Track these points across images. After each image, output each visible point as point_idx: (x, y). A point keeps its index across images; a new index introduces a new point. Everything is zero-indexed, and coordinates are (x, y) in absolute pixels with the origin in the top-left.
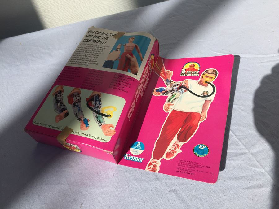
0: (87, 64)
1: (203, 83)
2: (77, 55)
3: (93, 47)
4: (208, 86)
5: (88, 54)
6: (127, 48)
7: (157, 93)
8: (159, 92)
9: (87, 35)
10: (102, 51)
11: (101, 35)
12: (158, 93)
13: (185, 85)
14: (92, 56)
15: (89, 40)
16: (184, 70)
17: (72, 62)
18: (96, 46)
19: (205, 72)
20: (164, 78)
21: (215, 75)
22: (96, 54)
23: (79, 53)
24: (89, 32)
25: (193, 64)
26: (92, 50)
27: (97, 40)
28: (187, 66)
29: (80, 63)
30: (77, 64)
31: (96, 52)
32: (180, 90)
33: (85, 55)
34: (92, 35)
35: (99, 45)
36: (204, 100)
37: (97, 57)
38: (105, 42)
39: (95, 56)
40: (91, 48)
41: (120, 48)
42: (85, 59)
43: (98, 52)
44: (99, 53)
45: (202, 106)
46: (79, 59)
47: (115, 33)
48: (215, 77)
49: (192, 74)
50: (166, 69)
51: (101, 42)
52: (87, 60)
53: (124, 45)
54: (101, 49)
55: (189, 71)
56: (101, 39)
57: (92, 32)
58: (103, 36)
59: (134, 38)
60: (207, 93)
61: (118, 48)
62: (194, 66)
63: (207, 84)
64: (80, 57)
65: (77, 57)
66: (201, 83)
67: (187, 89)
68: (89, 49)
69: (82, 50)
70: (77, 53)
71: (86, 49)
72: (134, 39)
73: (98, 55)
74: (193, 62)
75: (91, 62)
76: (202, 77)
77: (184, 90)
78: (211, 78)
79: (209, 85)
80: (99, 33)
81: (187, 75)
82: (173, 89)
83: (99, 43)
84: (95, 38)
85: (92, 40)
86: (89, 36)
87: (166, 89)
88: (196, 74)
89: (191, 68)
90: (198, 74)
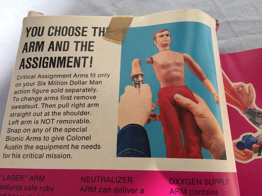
0: (65, 152)
2: (20, 119)
3: (58, 83)
5: (54, 113)
6: (163, 71)
7: (244, 154)
8: (247, 150)
9: (26, 44)
10: (91, 94)
11: (67, 38)
12: (247, 153)
14: (68, 118)
15: (38, 62)
17: (15, 152)
18: (68, 80)
22: (81, 109)
23: (24, 111)
24: (28, 32)
26: (59, 95)
27: (64, 58)
29: (39, 152)
30: (32, 156)
31: (78, 102)
33: (44, 118)
34: (43, 43)
35: (75, 75)
37: (86, 117)
38: (88, 61)
39: (79, 117)
40: (54, 87)
41: (142, 75)
42: (51, 134)
43: (82, 101)
44: (87, 102)
46: (32, 135)
47: (104, 22)
50: (233, 81)
51: (77, 63)
52: (59, 134)
53: (148, 62)
54: (88, 86)
56: (72, 53)
57: (39, 31)
58: (75, 38)
59: (166, 32)
61: (137, 76)
64: (33, 126)
65: (22, 127)
68: (50, 95)
69: (30, 99)
70: (19, 115)
71: (39, 95)
72: (169, 38)
73: (86, 109)
75: (75, 143)
80: (59, 31)
83: (71, 67)
84: (53, 50)
85: (46, 59)
86: (35, 46)
87: (259, 136)
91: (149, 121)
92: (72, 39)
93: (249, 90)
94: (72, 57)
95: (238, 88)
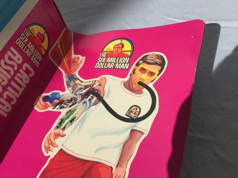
1: (134, 86)
4: (142, 93)
7: (44, 105)
13: (98, 88)
16: (104, 55)
19: (141, 59)
20: (66, 70)
21: (160, 68)
25: (121, 44)
28: (110, 47)
32: (87, 100)
36: (128, 129)
45: (122, 146)
48: (160, 72)
49: (115, 63)
55: (112, 58)
60: (138, 110)
62: (123, 46)
63: (141, 87)
66: (128, 86)
67: (101, 99)
74: (122, 38)
76: (134, 72)
77: (95, 98)
78: (152, 74)
79: (145, 90)
82: (75, 96)
88: (123, 64)
89: (117, 51)
90: (126, 64)
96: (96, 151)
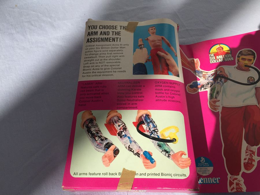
0: (110, 73)
1: (243, 68)
2: (89, 62)
3: (105, 48)
4: (250, 70)
5: (104, 59)
6: (153, 43)
7: (193, 90)
8: (194, 88)
9: (89, 33)
10: (121, 52)
11: (108, 30)
12: (194, 90)
13: (221, 73)
14: (111, 61)
15: (96, 40)
16: (213, 55)
17: (88, 74)
18: (110, 47)
19: (239, 53)
21: (253, 56)
22: (116, 58)
23: (91, 59)
24: (89, 27)
25: (221, 47)
26: (106, 52)
27: (108, 38)
28: (214, 49)
29: (99, 74)
30: (96, 75)
31: (115, 55)
32: (219, 81)
33: (100, 61)
34: (97, 32)
35: (113, 45)
36: (253, 88)
37: (119, 61)
38: (119, 39)
39: (116, 61)
40: (104, 50)
41: (143, 45)
42: (104, 67)
43: (117, 55)
44: (119, 55)
45: (255, 96)
46: (95, 68)
47: (125, 24)
48: (254, 58)
49: (224, 59)
50: (189, 58)
51: (114, 40)
52: (107, 67)
53: (146, 40)
54: (119, 49)
55: (219, 56)
56: (111, 36)
57: (95, 27)
58: (111, 30)
59: (154, 28)
60: (253, 79)
61: (141, 45)
63: (247, 68)
64: (95, 65)
65: (91, 65)
66: (239, 68)
68: (102, 52)
69: (93, 54)
70: (88, 61)
71: (97, 53)
72: (155, 30)
73: (119, 58)
74: (219, 44)
75: (115, 70)
76: (238, 61)
77: (223, 80)
78: (250, 60)
79: (250, 69)
80: (104, 27)
81: (218, 61)
82: (209, 81)
83: (111, 41)
84: (102, 35)
85: (99, 38)
86: (93, 33)
87: (201, 82)
88: (229, 58)
89: (220, 51)
90: (231, 58)
91: (146, 62)
92: (111, 31)
93: (197, 62)
94: (111, 38)
95: (191, 61)
96: (243, 102)
